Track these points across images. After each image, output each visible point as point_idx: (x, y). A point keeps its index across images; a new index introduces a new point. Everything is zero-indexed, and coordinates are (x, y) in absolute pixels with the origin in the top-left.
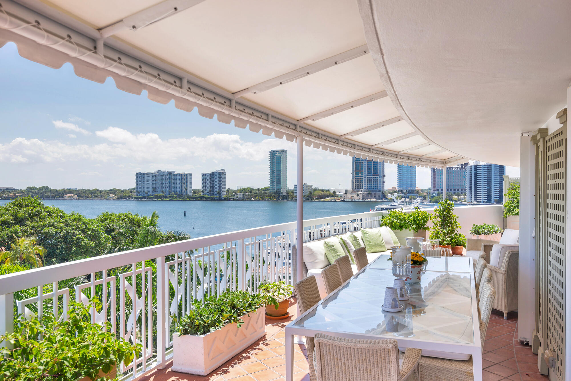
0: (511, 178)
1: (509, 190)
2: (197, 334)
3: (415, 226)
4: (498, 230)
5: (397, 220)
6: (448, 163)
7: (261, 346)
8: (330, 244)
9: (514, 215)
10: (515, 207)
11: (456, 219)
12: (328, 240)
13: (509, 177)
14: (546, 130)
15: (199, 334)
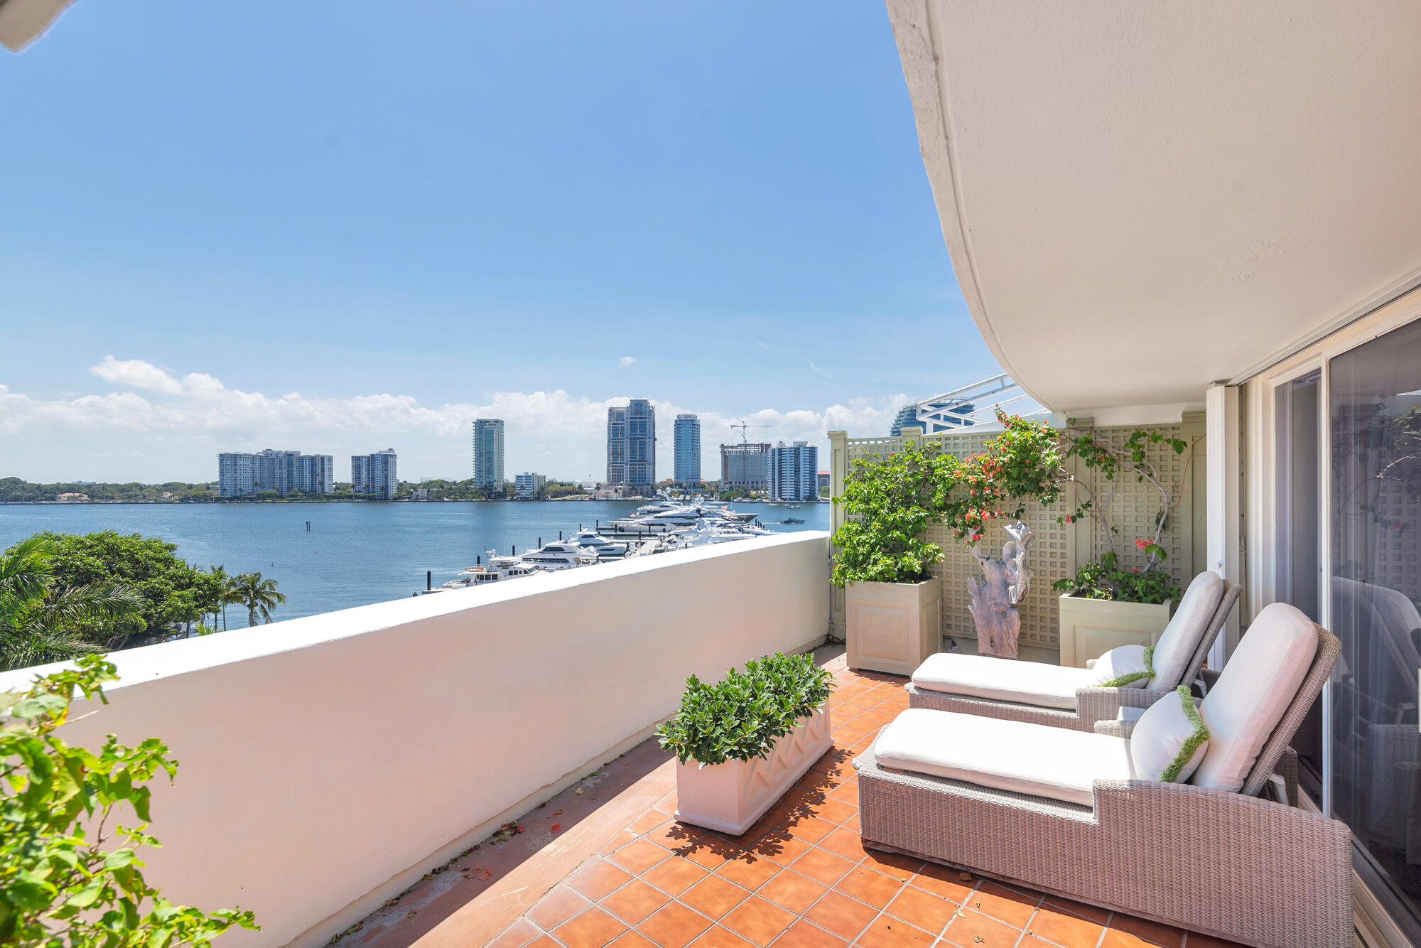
0: (854, 441)
1: (847, 483)
9: (871, 579)
13: (849, 437)
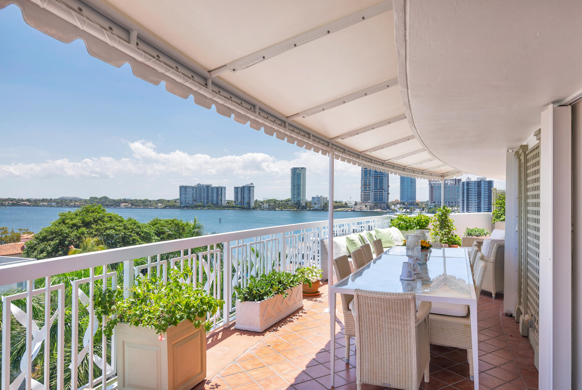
0: (498, 190)
1: (496, 200)
2: (255, 301)
3: (418, 227)
4: (487, 233)
5: (403, 223)
6: (445, 176)
7: (300, 314)
8: (351, 239)
9: (501, 221)
10: (501, 215)
11: (452, 223)
12: (349, 236)
14: (527, 146)
15: (256, 300)
